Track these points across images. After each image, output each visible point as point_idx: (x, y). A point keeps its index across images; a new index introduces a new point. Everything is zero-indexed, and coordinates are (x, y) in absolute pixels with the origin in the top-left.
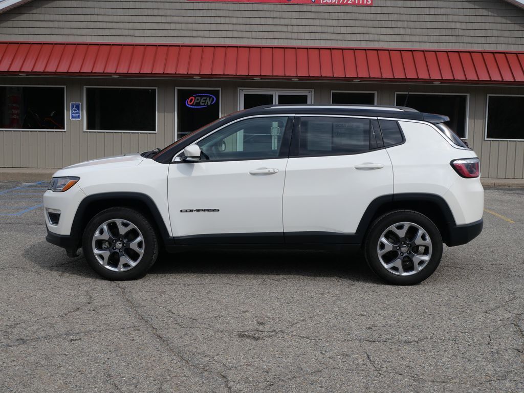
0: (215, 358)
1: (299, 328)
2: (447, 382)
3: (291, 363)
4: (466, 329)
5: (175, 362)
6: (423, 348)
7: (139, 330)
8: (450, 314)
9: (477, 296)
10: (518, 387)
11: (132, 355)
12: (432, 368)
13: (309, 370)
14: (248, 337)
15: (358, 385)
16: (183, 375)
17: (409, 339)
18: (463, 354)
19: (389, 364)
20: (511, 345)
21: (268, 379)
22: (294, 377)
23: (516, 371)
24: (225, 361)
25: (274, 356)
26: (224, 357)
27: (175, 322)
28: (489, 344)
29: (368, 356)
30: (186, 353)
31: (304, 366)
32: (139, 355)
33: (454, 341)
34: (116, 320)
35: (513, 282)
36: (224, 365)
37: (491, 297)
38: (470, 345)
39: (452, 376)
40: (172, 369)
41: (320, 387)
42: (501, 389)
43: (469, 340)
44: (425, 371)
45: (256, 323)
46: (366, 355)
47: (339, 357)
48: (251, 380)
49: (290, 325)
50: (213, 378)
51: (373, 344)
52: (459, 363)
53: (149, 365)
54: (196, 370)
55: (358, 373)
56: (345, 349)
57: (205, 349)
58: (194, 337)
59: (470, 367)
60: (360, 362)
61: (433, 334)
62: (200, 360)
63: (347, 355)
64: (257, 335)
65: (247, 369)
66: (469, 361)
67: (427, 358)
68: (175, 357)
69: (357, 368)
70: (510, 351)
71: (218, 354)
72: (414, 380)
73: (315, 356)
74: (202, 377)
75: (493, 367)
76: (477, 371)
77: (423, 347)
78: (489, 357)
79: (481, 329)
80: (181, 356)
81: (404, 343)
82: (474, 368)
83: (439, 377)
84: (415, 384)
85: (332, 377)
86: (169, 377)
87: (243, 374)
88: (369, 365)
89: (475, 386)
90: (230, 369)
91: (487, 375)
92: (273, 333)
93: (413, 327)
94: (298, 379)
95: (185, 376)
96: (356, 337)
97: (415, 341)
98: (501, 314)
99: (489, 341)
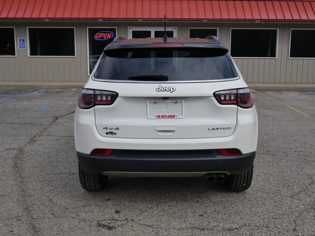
1: (146, 216)
4: (276, 215)
7: (20, 220)
8: (264, 200)
9: (284, 181)
14: (104, 226)
17: (231, 226)
27: (51, 212)
28: (295, 230)
33: (267, 228)
34: (6, 210)
35: (310, 167)
37: (295, 182)
38: (279, 232)
43: (279, 227)
45: (114, 211)
49: (140, 213)
51: (203, 232)
61: (251, 221)
64: (112, 224)
79: (288, 215)
81: (227, 230)
92: (125, 222)
93: (235, 214)
96: (190, 225)
97: (236, 229)
98: (303, 199)
99: (295, 227)
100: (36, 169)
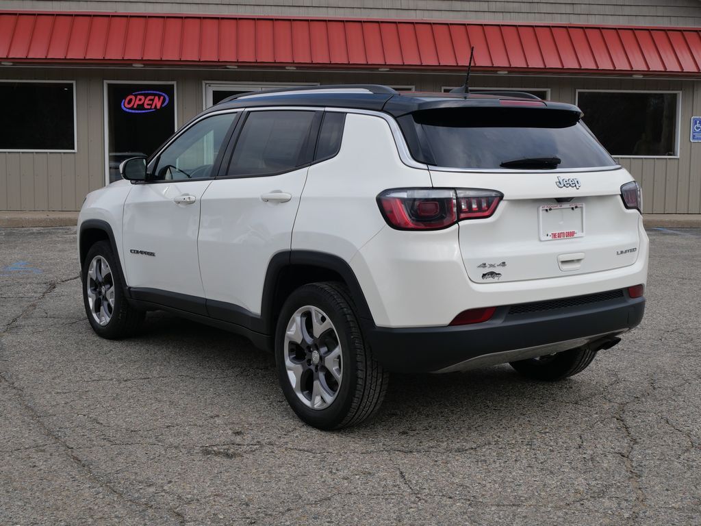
0: (165, 488)
1: (297, 437)
2: (518, 505)
3: (283, 490)
4: (546, 428)
5: (101, 497)
6: (483, 458)
7: (44, 451)
10: (621, 506)
11: (31, 490)
12: (497, 486)
13: (311, 499)
14: (217, 454)
15: (386, 517)
16: (113, 515)
17: (463, 445)
18: (541, 463)
19: (432, 484)
20: (612, 448)
21: (248, 515)
22: (289, 510)
23: (619, 484)
24: (180, 491)
25: (258, 481)
26: (180, 485)
27: (103, 437)
28: (580, 447)
29: (401, 473)
30: (120, 483)
31: (304, 493)
32: (43, 489)
33: (528, 446)
34: (6, 437)
35: (615, 358)
36: (179, 498)
39: (526, 496)
40: (96, 508)
41: (328, 522)
42: (596, 511)
43: (552, 443)
44: (485, 491)
45: (230, 432)
46: (398, 472)
47: (357, 477)
48: (222, 517)
49: (284, 433)
50: (161, 518)
51: (410, 455)
52: (536, 476)
53: (60, 503)
54: (134, 507)
55: (387, 499)
56: (368, 466)
57: (150, 474)
58: (134, 458)
59: (552, 482)
60: (390, 482)
61: (499, 437)
62: (141, 491)
63: (369, 473)
64: (232, 450)
65: (215, 501)
66: (551, 472)
67: (490, 472)
68: (101, 489)
69: (384, 491)
70: (609, 457)
71: (170, 482)
72: (470, 505)
73: (322, 477)
74: (143, 518)
75: (586, 480)
76: (562, 486)
77: (484, 456)
78: (579, 465)
79: (568, 427)
80: (110, 488)
81: (456, 451)
82: (558, 483)
83: (506, 498)
84: (472, 509)
85: (346, 507)
86: (90, 520)
87: (208, 509)
88: (403, 486)
89: (560, 508)
90: (189, 503)
91: (577, 492)
92: (258, 446)
93: (469, 429)
94: (294, 512)
95: (116, 517)
96: (384, 447)
97: (472, 448)
98: (597, 405)
99: (580, 443)
100: (41, 373)
